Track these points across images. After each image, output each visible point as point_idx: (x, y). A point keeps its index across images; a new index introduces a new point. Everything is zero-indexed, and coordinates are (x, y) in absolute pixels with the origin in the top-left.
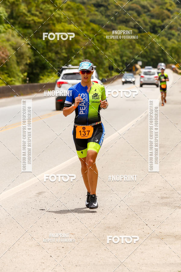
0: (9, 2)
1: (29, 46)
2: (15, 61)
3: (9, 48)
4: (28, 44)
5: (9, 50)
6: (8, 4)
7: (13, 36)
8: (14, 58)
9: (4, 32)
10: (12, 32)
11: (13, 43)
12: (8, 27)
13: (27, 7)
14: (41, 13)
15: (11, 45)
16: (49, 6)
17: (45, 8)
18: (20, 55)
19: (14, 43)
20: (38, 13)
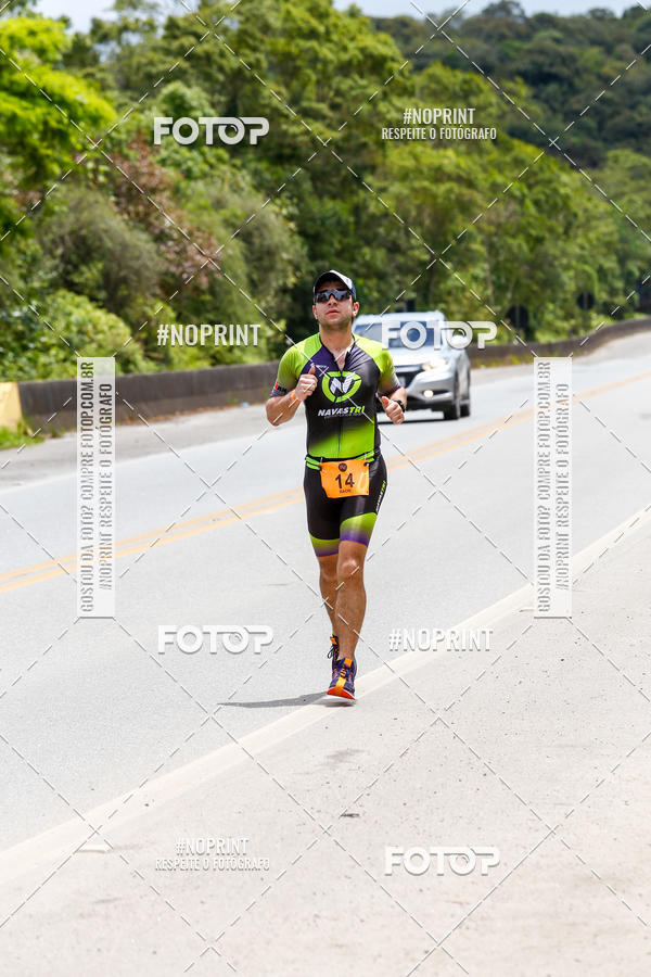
0: (221, 69)
1: (292, 225)
2: (244, 279)
3: (222, 232)
4: (290, 218)
5: (220, 240)
6: (221, 77)
7: (236, 189)
8: (241, 268)
9: (204, 175)
10: (234, 175)
11: (235, 216)
12: (220, 159)
13: (287, 86)
14: (334, 107)
15: (228, 224)
16: (364, 82)
17: (351, 88)
18: (260, 258)
19: (239, 212)
20: (323, 107)
